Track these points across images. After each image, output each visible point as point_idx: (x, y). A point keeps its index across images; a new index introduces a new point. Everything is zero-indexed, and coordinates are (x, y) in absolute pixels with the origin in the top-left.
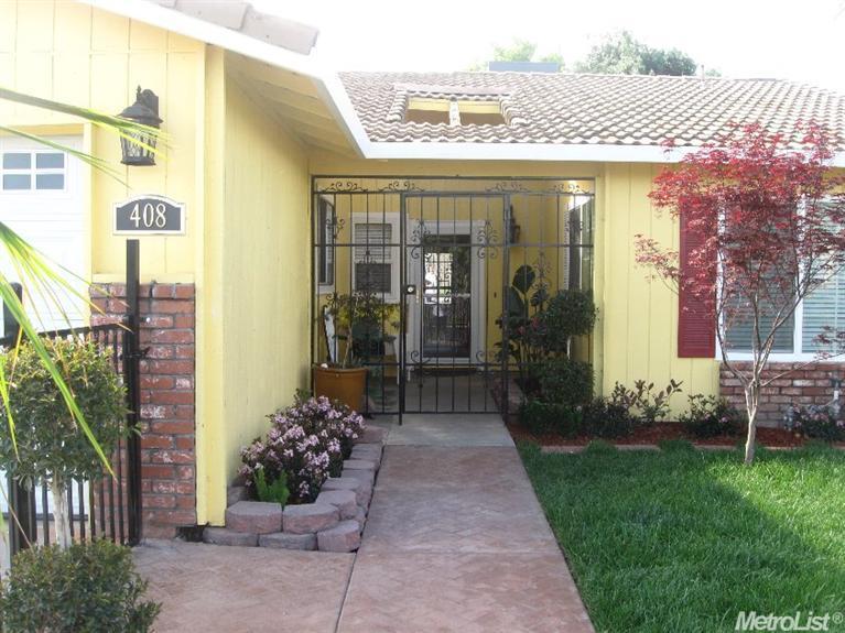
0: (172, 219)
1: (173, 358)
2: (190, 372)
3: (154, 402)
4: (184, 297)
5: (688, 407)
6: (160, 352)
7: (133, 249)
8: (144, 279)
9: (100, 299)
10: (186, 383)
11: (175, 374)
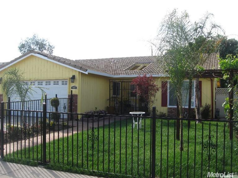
0: (76, 88)
1: (75, 102)
2: (77, 104)
3: (73, 106)
4: (76, 96)
5: (159, 114)
6: (74, 101)
7: (72, 91)
8: (73, 94)
9: (69, 96)
10: (76, 104)
11: (75, 103)
